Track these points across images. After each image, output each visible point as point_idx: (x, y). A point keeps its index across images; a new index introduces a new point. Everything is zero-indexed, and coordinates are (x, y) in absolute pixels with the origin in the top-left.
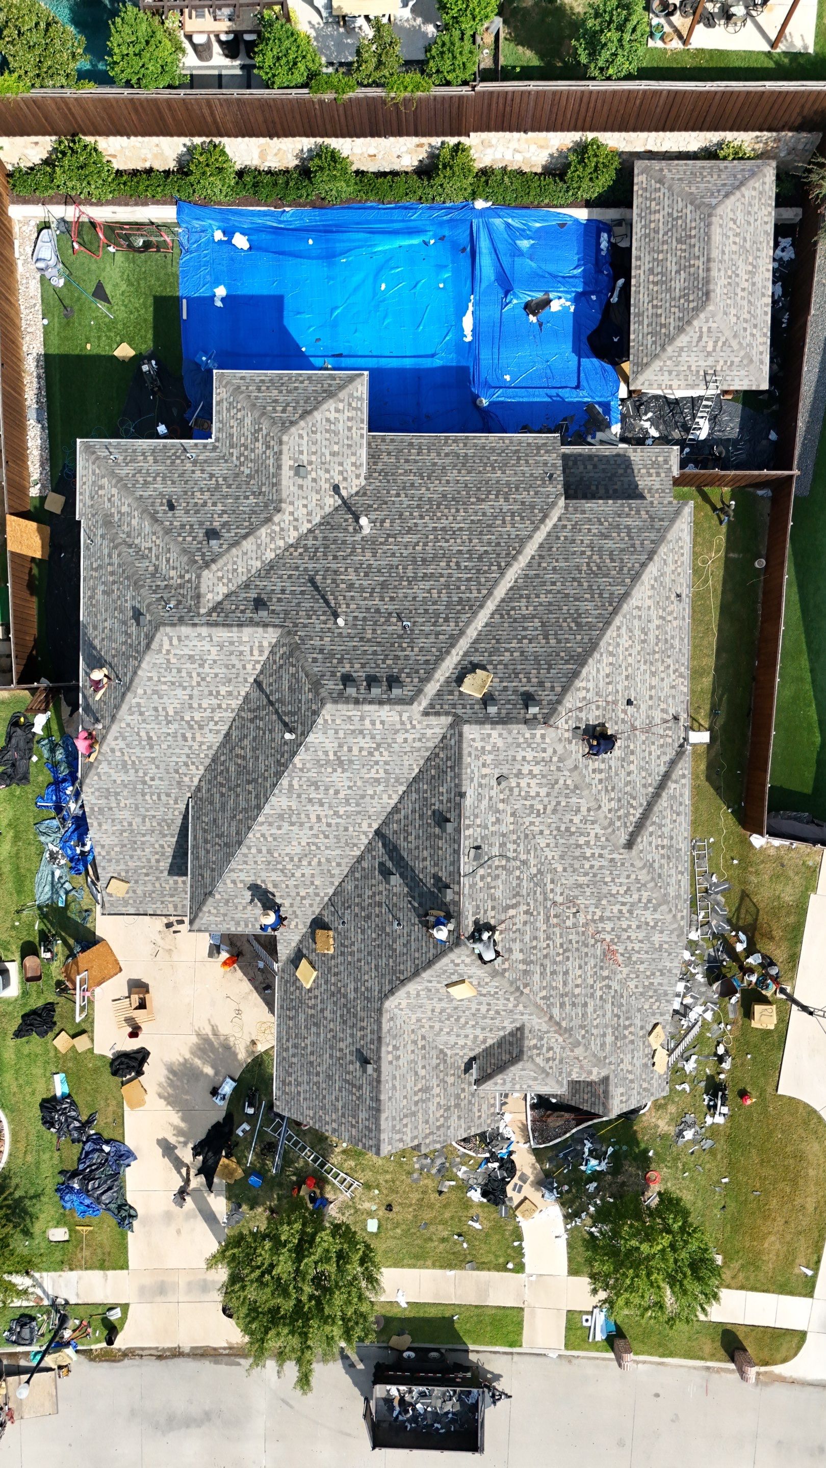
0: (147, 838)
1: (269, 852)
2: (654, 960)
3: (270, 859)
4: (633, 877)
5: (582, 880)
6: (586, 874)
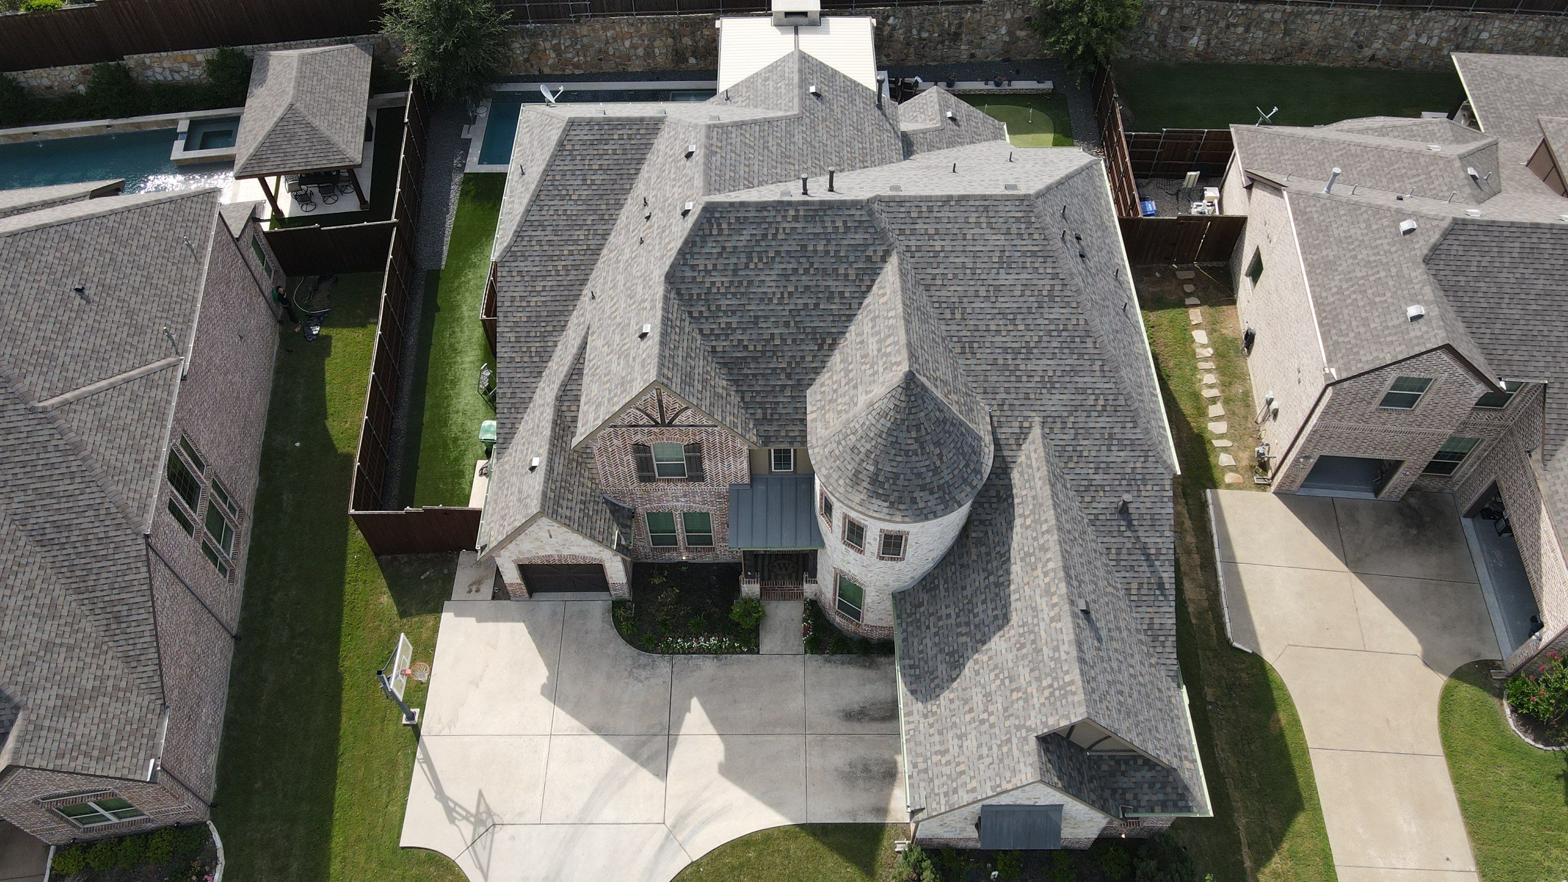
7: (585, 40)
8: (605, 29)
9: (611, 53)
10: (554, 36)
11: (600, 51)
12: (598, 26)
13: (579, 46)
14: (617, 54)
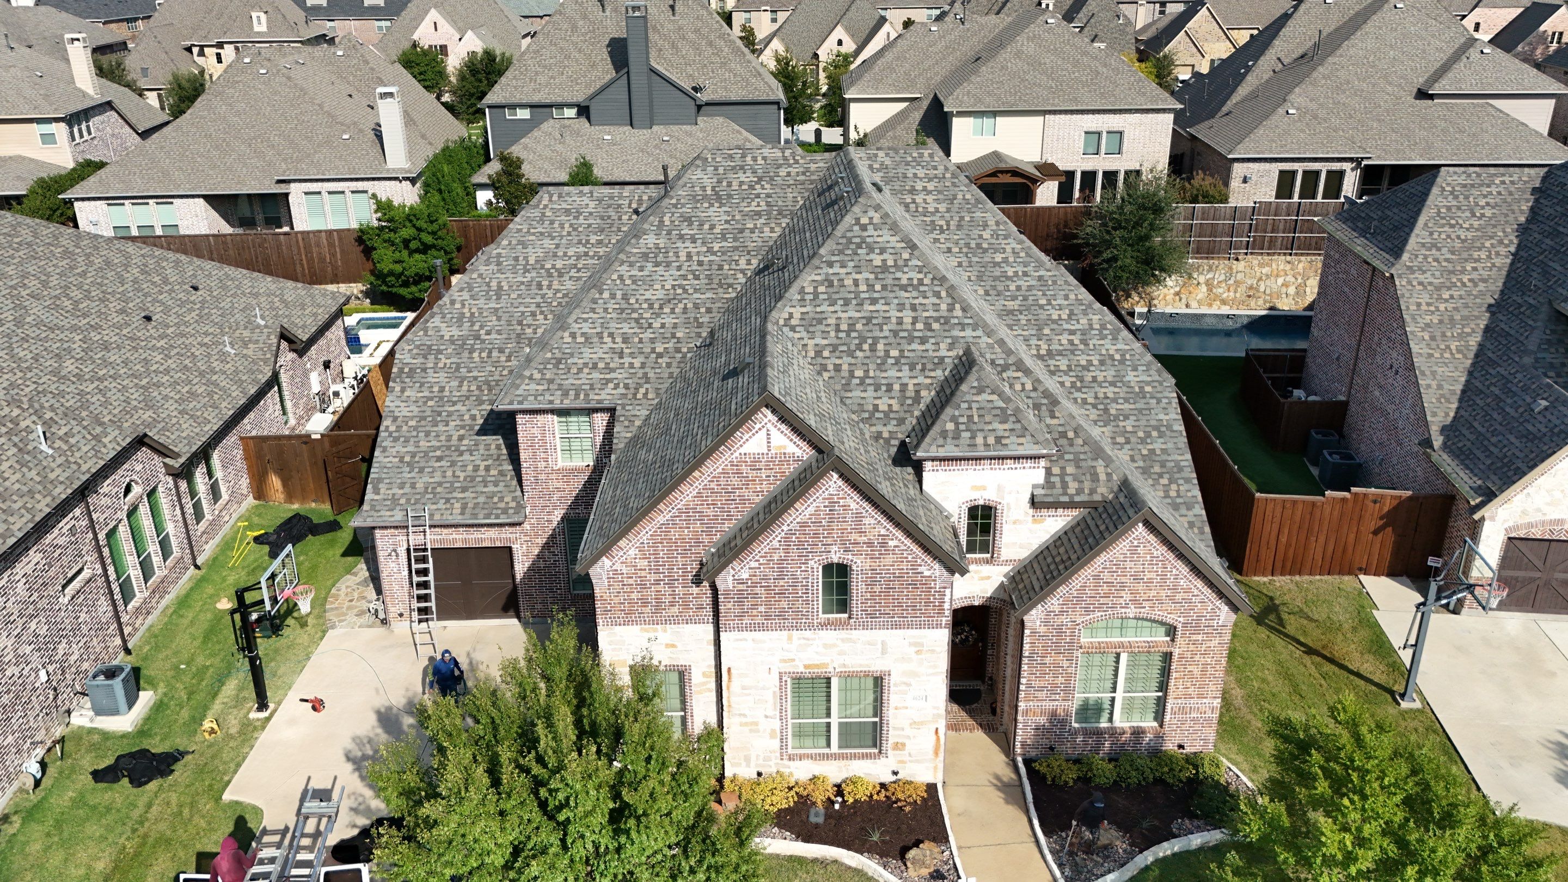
0: (459, 407)
1: (625, 297)
2: (1140, 411)
3: (625, 306)
4: (1072, 296)
5: (1011, 305)
6: (1014, 298)
7: (1240, 276)
8: (1261, 265)
9: (1262, 289)
10: (1210, 269)
11: (1251, 288)
12: (1255, 262)
13: (1231, 282)
14: (1268, 292)
